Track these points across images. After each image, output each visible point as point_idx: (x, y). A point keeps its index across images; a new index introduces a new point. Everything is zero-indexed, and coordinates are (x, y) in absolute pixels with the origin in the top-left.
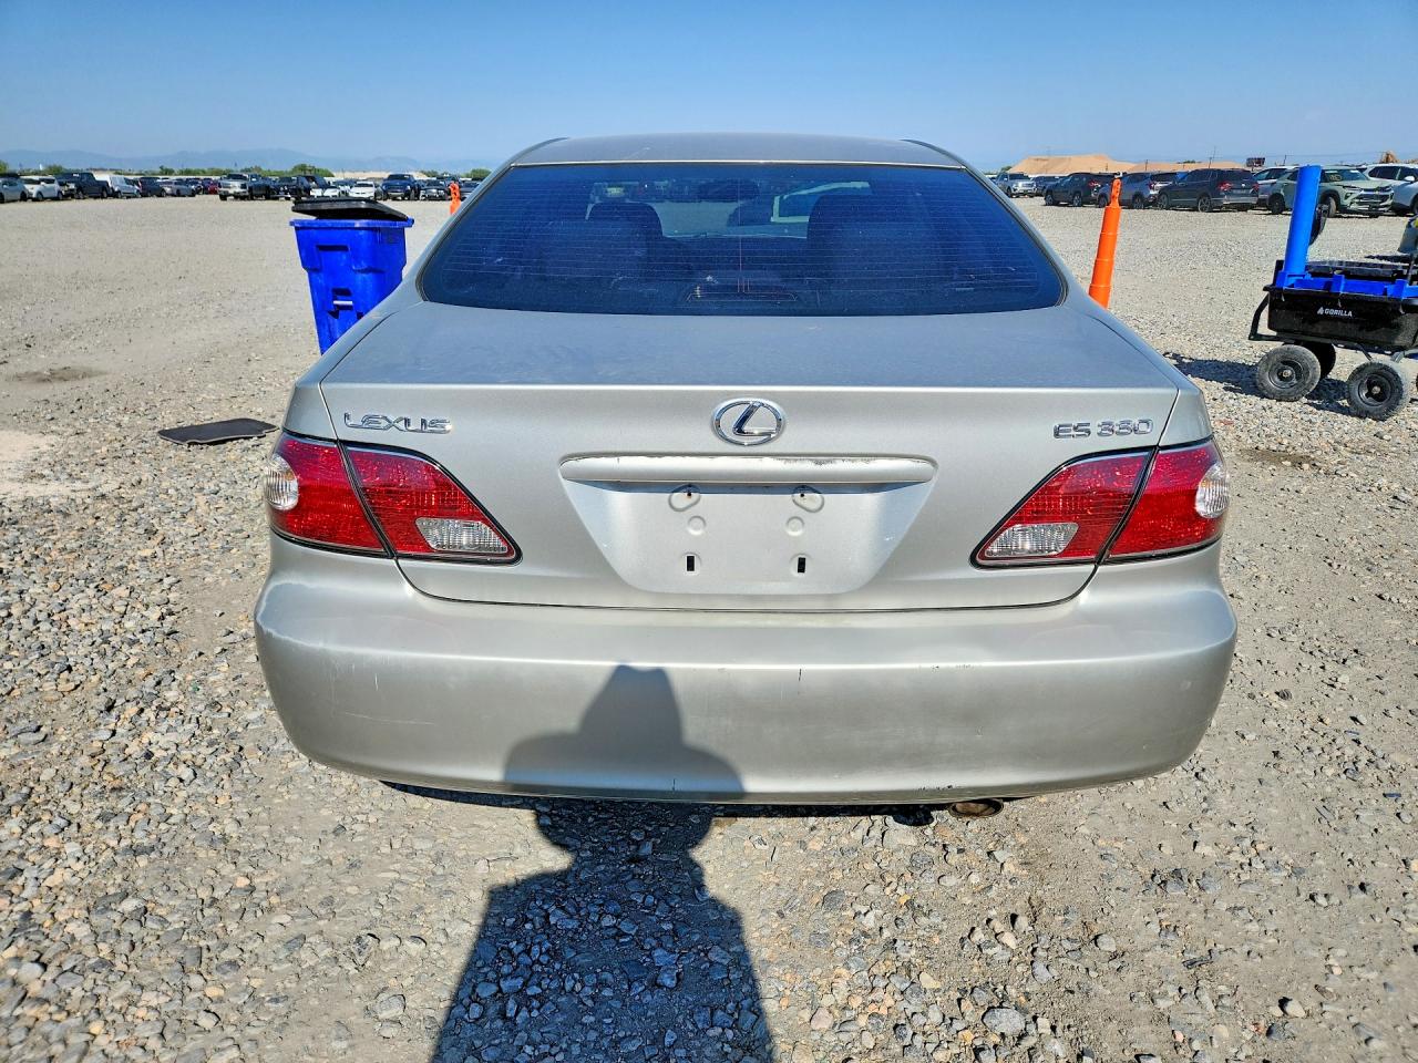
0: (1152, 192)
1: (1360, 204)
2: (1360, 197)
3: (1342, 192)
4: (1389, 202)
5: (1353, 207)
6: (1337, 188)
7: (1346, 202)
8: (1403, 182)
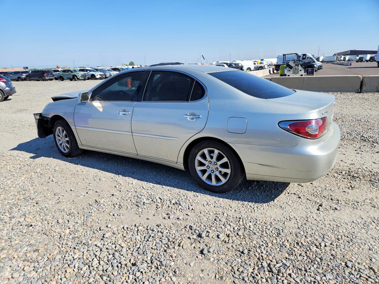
0: (23, 76)
1: (82, 77)
2: (81, 76)
3: (77, 75)
4: (87, 77)
5: (81, 78)
6: (75, 74)
7: (79, 77)
8: (87, 72)
